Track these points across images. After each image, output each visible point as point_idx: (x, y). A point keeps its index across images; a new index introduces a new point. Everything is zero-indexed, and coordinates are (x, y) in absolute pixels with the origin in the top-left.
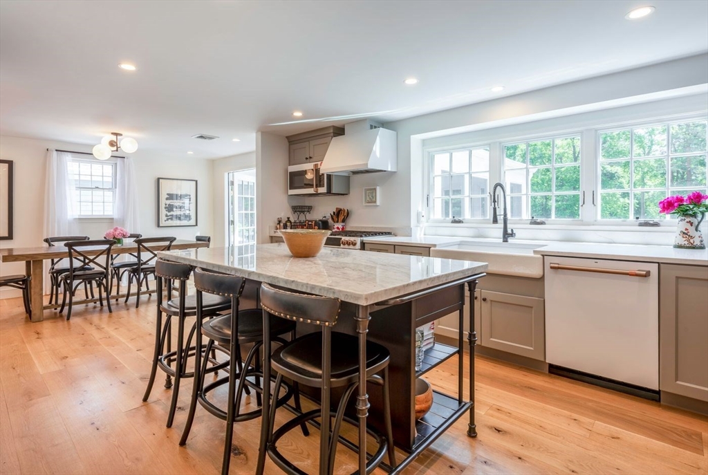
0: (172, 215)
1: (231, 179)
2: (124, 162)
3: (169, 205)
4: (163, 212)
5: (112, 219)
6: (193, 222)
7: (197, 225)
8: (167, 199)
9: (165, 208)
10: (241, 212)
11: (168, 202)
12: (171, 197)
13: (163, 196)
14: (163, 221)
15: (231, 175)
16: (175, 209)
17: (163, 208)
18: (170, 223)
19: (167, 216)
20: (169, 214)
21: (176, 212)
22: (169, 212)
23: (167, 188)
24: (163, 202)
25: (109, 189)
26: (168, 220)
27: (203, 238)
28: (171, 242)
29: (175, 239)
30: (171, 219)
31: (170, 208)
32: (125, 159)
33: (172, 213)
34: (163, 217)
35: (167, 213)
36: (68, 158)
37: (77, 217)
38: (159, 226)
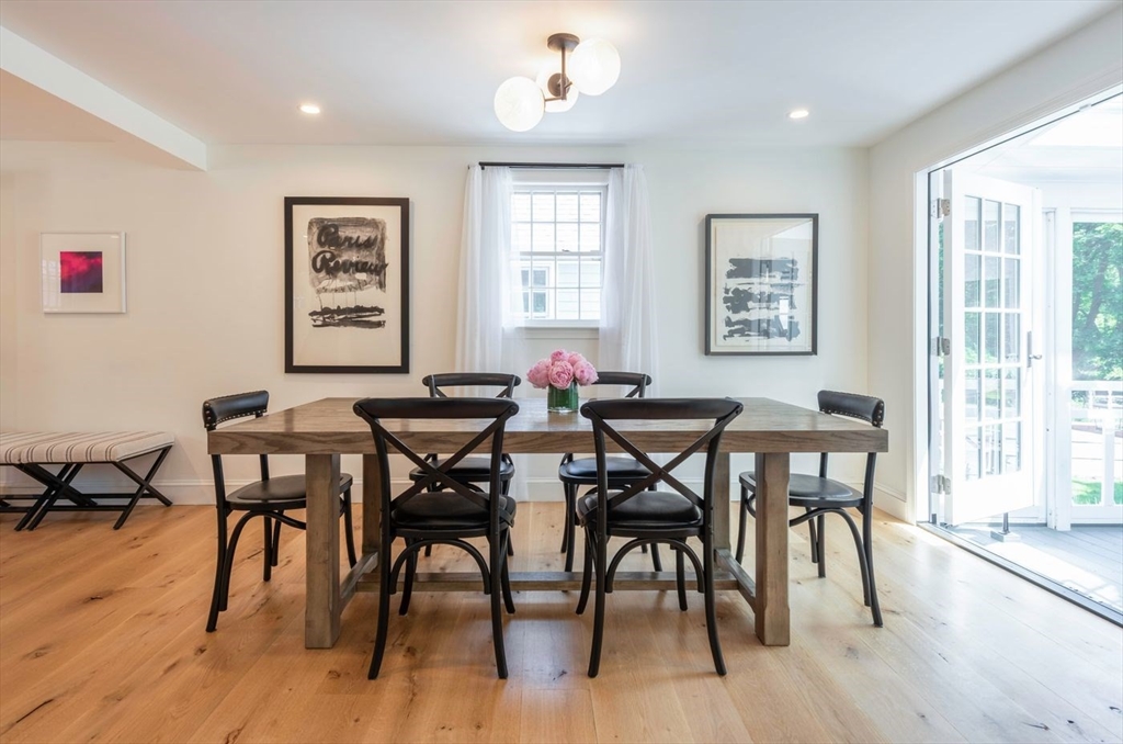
0: (746, 323)
1: (939, 193)
2: (622, 176)
3: (736, 291)
4: (720, 311)
5: (597, 329)
6: (802, 341)
7: (814, 351)
8: (730, 275)
9: (726, 300)
10: (974, 309)
11: (733, 283)
12: (742, 268)
13: (721, 265)
14: (720, 337)
15: (938, 177)
16: (751, 304)
17: (720, 301)
18: (738, 343)
19: (729, 323)
20: (735, 317)
21: (756, 313)
22: (736, 310)
23: (731, 242)
24: (722, 283)
25: (592, 253)
26: (731, 334)
27: (847, 403)
28: (723, 420)
29: (735, 408)
30: (742, 333)
31: (738, 301)
32: (625, 170)
33: (743, 315)
34: (719, 329)
35: (730, 314)
36: (506, 180)
37: (523, 325)
38: (707, 351)
